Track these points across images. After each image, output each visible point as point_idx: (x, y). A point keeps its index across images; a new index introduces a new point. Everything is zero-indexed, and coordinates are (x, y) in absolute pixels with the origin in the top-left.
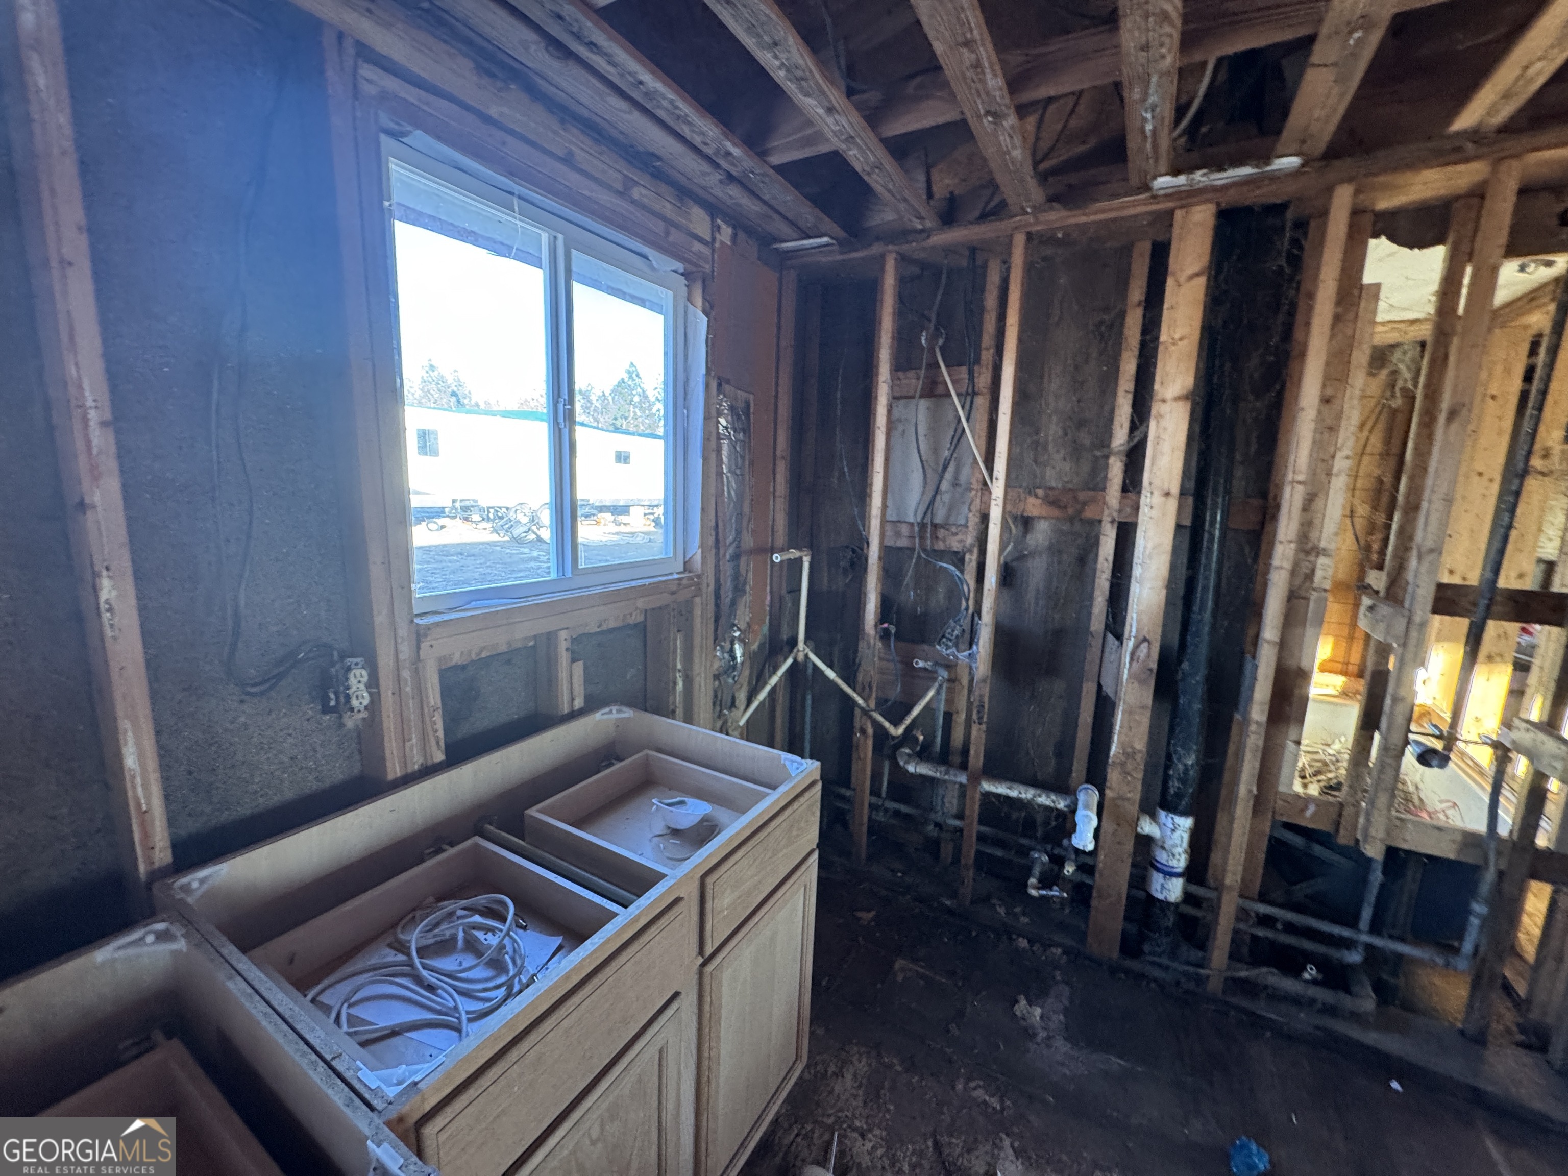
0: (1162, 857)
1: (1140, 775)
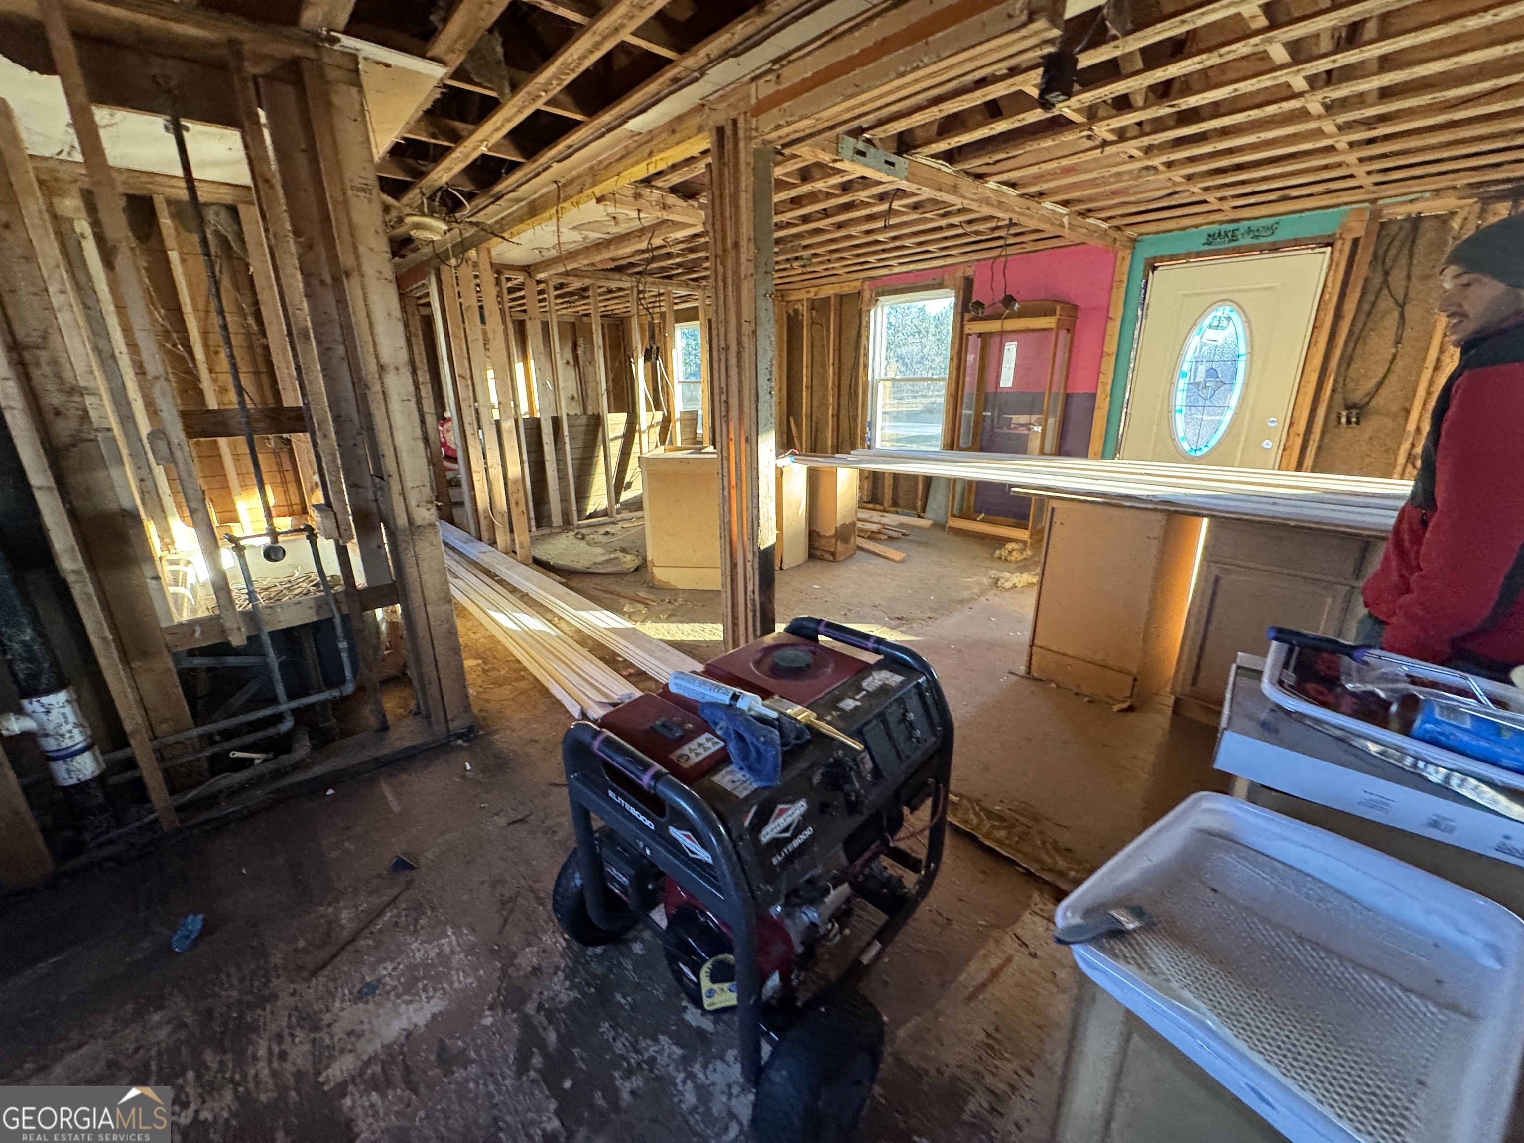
0: (51, 744)
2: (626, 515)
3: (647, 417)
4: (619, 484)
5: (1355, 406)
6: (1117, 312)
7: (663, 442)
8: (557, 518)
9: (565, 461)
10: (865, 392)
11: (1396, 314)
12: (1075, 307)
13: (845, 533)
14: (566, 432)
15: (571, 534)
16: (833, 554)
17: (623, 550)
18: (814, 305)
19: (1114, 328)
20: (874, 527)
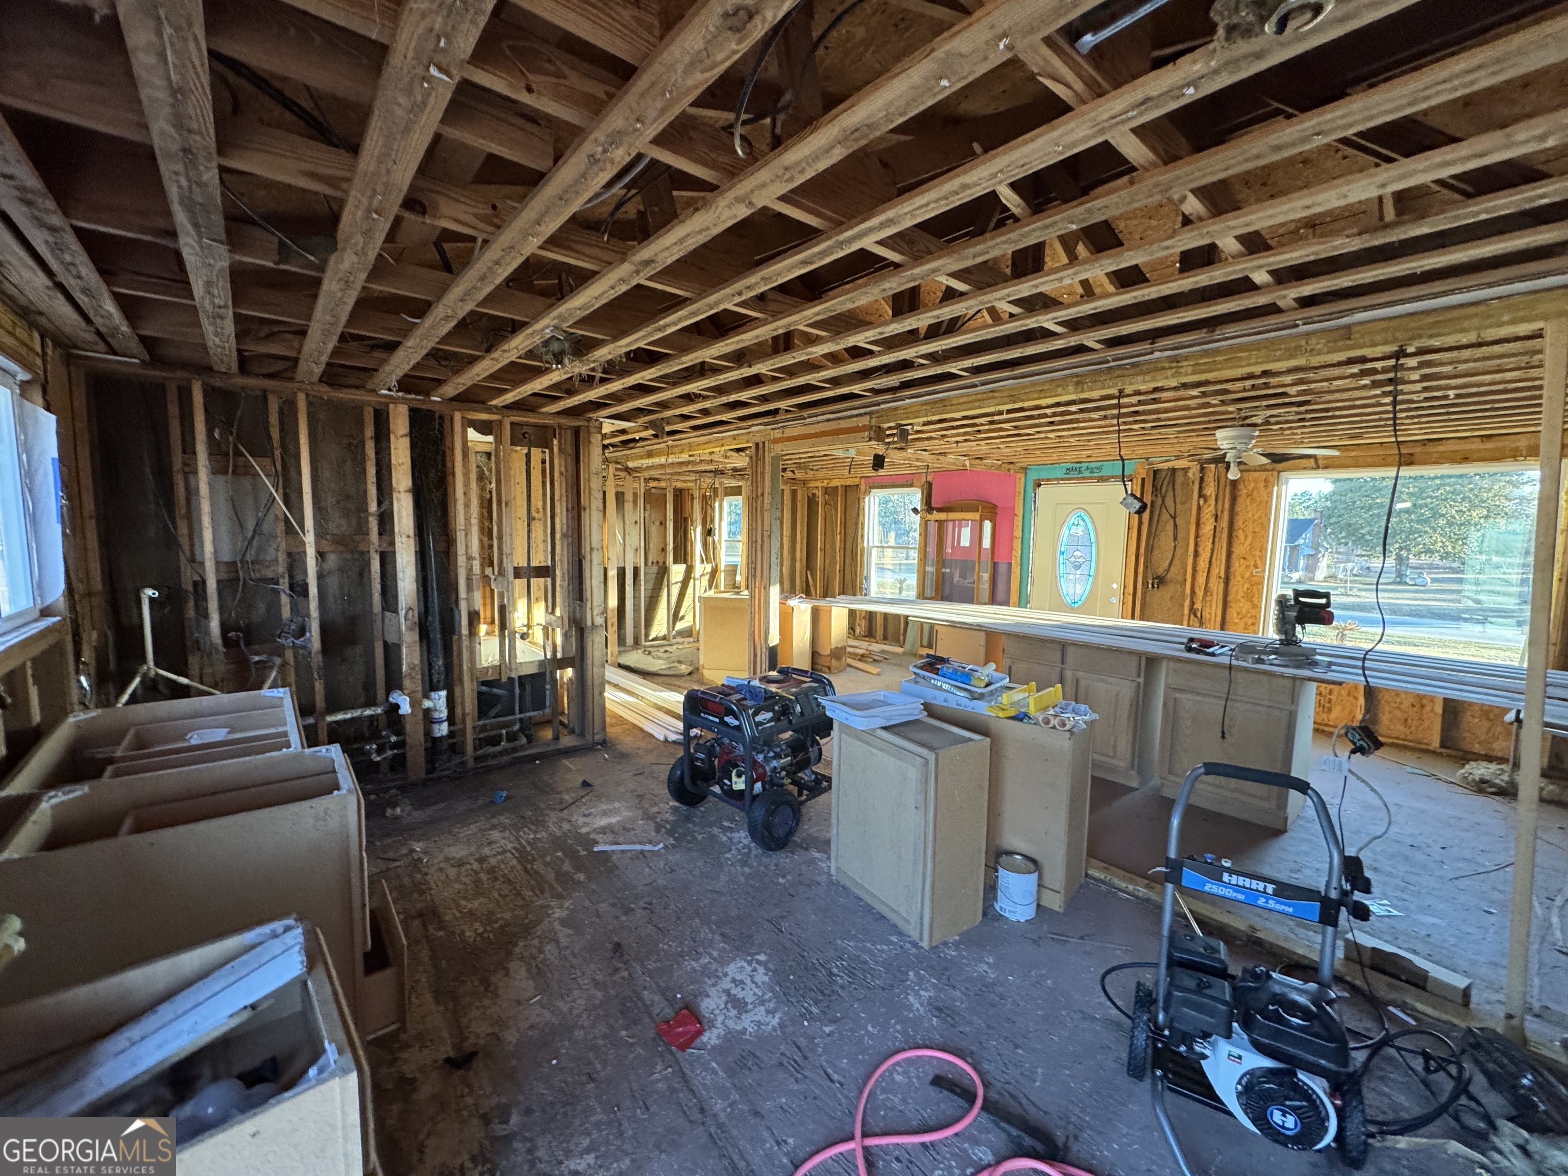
0: (436, 715)
1: (419, 677)
2: (679, 639)
3: (701, 569)
4: (676, 617)
5: (1158, 577)
6: (1019, 511)
7: (710, 588)
8: (630, 640)
9: (640, 597)
10: (862, 555)
11: (1172, 522)
12: (995, 507)
13: (838, 653)
14: (642, 577)
15: (640, 651)
16: (829, 668)
17: (680, 662)
18: (826, 490)
19: (1018, 521)
20: (861, 652)
